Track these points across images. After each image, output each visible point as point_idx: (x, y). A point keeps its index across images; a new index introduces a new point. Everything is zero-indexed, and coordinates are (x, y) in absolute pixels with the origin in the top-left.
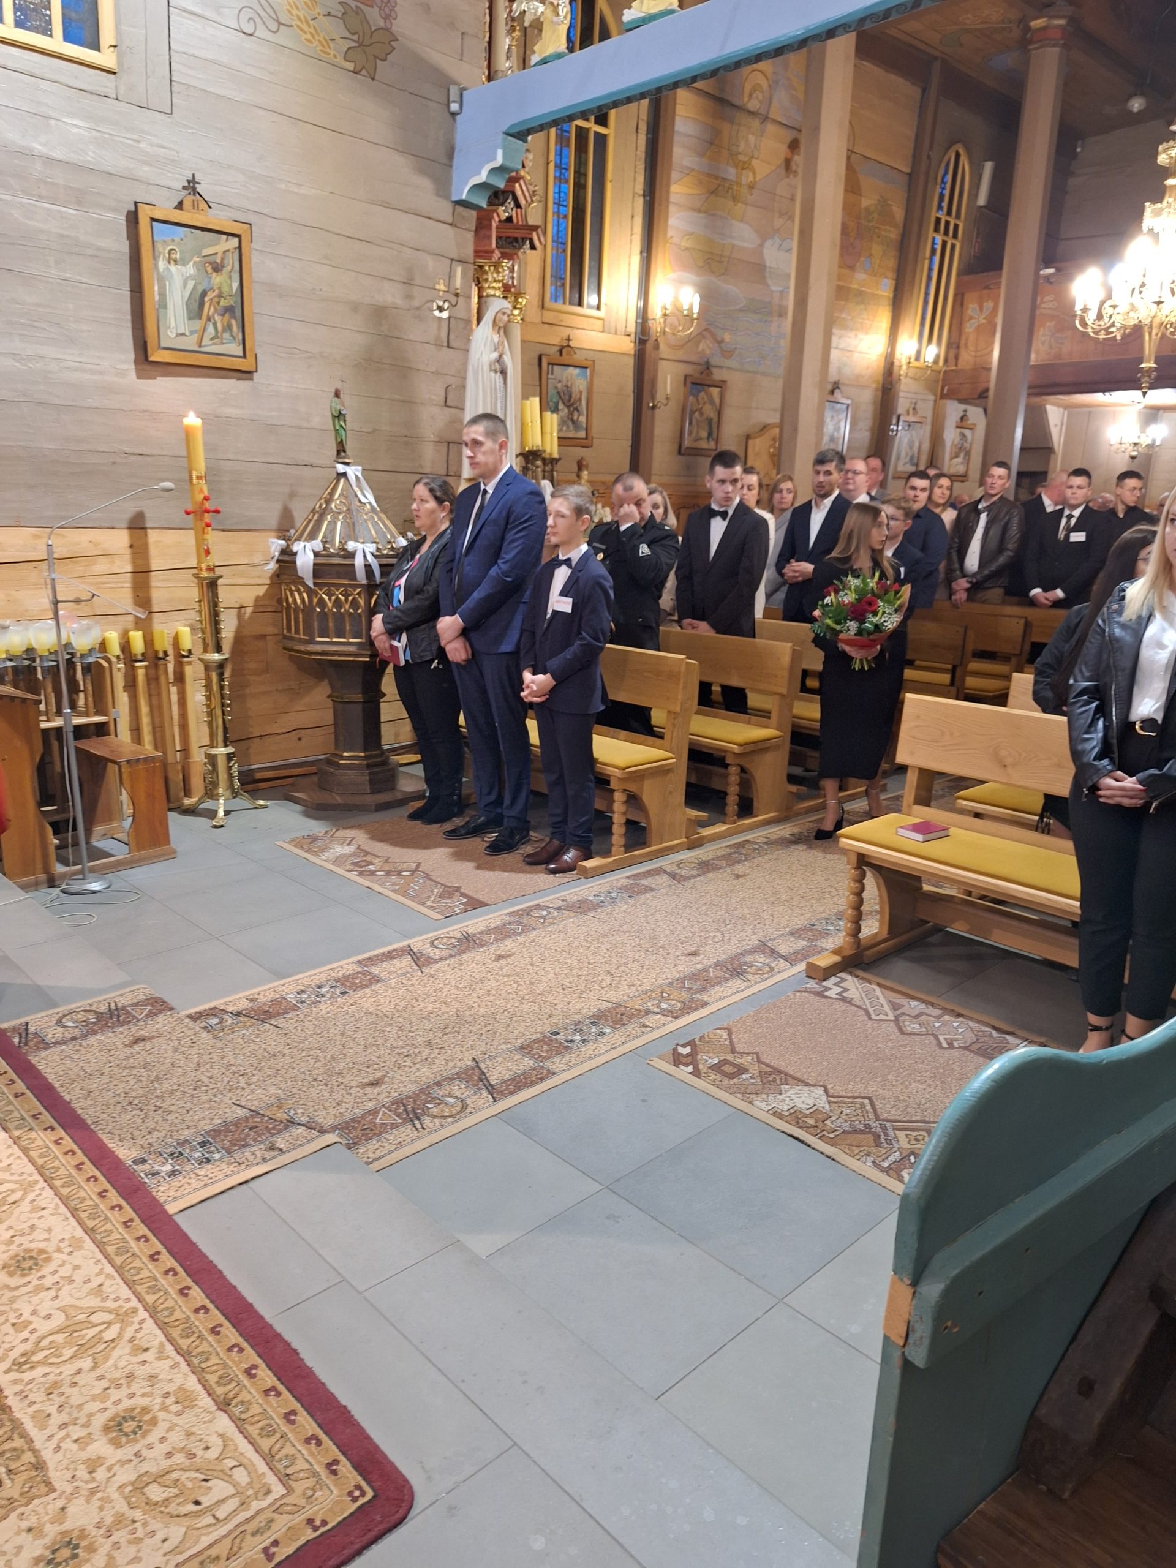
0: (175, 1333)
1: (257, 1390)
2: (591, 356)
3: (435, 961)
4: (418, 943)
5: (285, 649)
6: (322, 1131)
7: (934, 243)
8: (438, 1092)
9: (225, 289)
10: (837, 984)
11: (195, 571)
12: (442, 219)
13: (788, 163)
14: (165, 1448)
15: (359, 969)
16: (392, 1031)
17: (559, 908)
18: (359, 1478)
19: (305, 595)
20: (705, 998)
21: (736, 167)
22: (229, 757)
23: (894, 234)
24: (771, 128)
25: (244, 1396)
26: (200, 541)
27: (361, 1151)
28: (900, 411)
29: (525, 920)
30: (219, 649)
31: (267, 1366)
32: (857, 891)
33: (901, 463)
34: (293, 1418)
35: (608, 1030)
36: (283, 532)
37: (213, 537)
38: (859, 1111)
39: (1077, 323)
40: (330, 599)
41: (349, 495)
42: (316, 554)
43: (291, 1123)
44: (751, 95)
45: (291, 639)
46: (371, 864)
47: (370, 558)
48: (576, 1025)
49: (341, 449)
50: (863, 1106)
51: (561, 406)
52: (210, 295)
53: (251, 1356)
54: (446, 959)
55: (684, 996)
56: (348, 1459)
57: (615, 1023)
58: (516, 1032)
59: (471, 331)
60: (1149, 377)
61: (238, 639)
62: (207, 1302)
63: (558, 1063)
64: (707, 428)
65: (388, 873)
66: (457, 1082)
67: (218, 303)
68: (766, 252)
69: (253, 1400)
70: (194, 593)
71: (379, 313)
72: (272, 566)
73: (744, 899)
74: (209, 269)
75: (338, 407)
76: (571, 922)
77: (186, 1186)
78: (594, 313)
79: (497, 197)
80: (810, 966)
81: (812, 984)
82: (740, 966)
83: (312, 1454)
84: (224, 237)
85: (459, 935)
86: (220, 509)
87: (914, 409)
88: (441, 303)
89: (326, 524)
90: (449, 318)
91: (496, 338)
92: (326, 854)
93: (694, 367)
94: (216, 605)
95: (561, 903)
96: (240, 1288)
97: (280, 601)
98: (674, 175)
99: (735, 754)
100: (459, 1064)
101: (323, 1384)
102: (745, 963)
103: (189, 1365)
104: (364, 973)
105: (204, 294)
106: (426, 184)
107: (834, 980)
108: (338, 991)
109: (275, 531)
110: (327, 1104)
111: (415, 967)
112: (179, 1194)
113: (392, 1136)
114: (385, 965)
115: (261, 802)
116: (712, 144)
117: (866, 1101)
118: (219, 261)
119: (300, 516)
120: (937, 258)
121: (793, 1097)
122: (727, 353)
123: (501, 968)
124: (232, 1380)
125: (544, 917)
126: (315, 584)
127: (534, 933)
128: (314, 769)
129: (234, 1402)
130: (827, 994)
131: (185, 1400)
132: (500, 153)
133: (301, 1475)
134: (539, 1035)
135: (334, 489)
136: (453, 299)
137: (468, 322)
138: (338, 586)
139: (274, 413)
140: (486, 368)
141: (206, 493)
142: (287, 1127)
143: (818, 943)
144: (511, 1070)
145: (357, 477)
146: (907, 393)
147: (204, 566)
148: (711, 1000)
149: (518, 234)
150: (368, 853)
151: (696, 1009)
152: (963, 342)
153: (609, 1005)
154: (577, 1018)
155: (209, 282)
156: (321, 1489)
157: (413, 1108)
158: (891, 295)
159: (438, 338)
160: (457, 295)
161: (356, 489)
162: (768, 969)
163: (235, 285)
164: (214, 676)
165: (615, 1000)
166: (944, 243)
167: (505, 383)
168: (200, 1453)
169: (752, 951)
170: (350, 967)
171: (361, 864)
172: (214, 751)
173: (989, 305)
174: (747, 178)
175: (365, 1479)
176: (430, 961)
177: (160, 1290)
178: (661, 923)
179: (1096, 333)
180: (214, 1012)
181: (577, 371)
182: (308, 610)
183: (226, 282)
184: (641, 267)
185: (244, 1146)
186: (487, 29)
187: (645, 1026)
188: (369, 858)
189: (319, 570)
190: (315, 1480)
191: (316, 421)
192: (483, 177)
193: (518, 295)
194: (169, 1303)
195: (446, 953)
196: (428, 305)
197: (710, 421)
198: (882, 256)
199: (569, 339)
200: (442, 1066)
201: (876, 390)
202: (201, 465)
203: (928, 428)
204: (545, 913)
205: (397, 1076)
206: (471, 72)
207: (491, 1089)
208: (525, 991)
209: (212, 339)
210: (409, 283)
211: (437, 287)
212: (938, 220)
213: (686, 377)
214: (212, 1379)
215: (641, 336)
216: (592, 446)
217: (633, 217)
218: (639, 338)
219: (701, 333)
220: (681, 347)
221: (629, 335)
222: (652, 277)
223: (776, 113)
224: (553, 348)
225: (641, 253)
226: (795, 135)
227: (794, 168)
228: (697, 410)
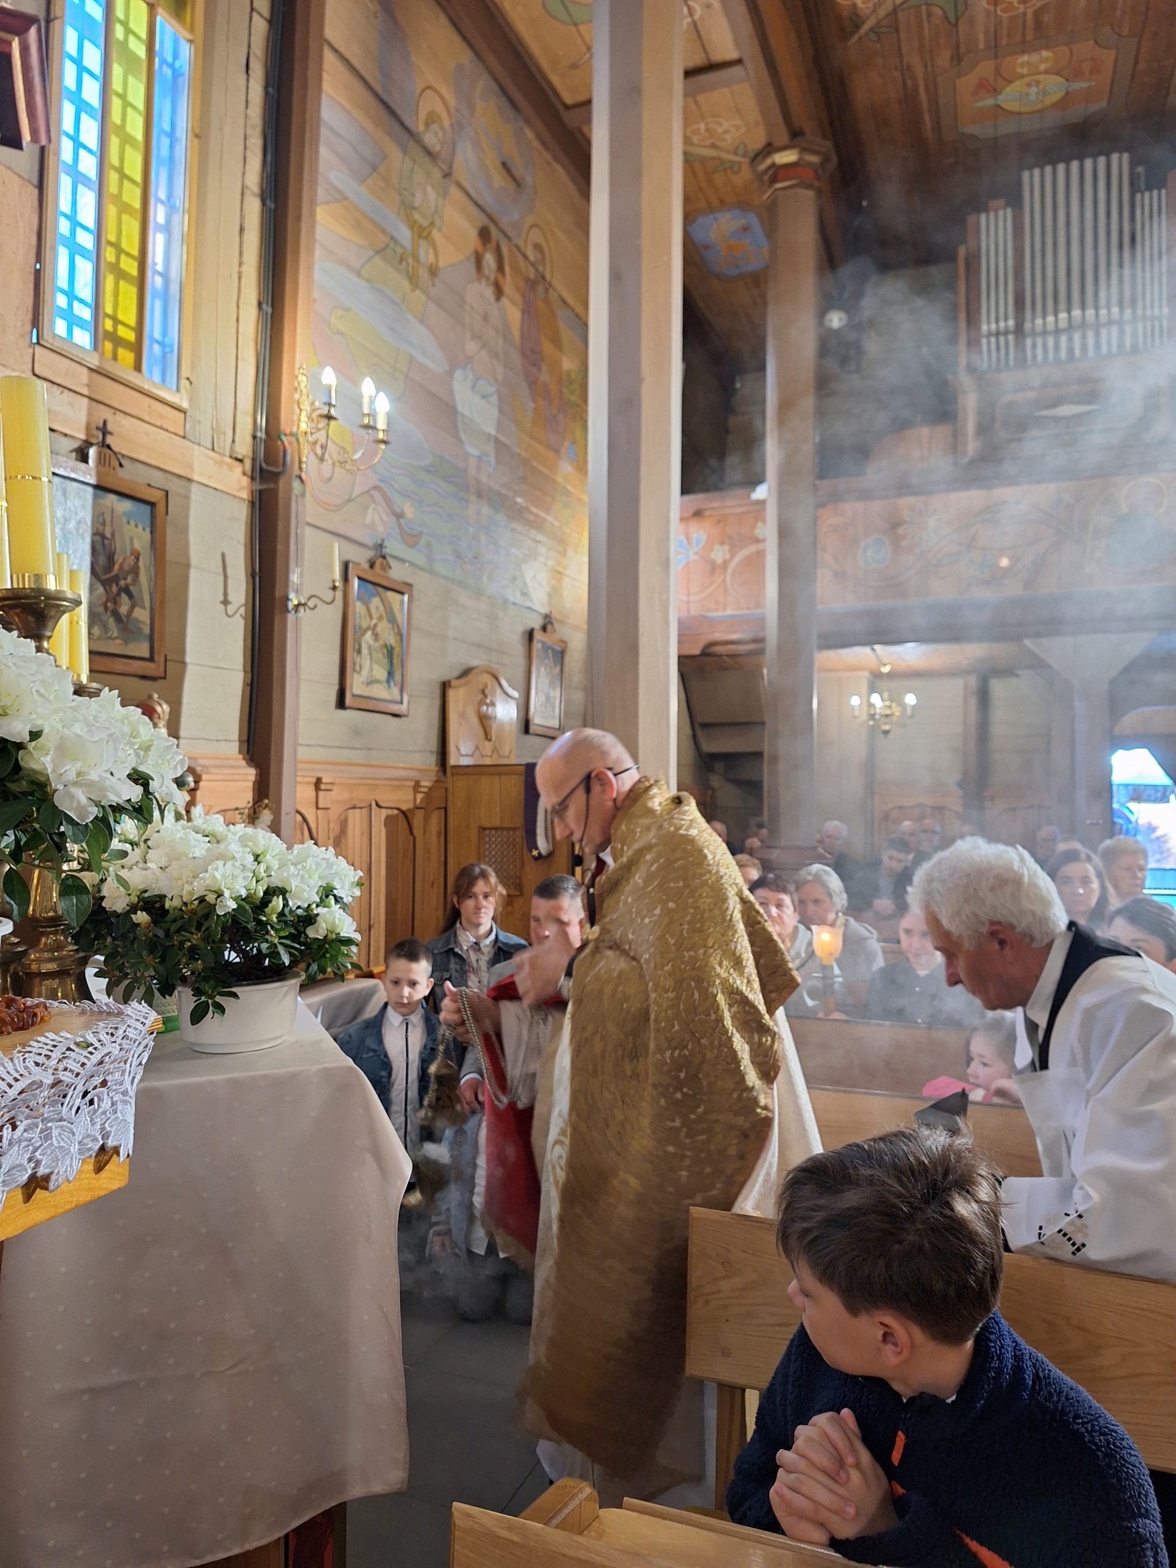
13: (478, 259)
64: (382, 664)
93: (361, 549)
116: (374, 168)
122: (409, 537)
184: (262, 331)
197: (390, 652)
215: (264, 466)
216: (164, 678)
217: (242, 230)
218: (261, 469)
219: (368, 492)
220: (338, 508)
221: (241, 461)
222: (286, 357)
223: (461, 173)
224: (64, 440)
225: (260, 304)
226: (485, 221)
227: (486, 271)
228: (368, 628)
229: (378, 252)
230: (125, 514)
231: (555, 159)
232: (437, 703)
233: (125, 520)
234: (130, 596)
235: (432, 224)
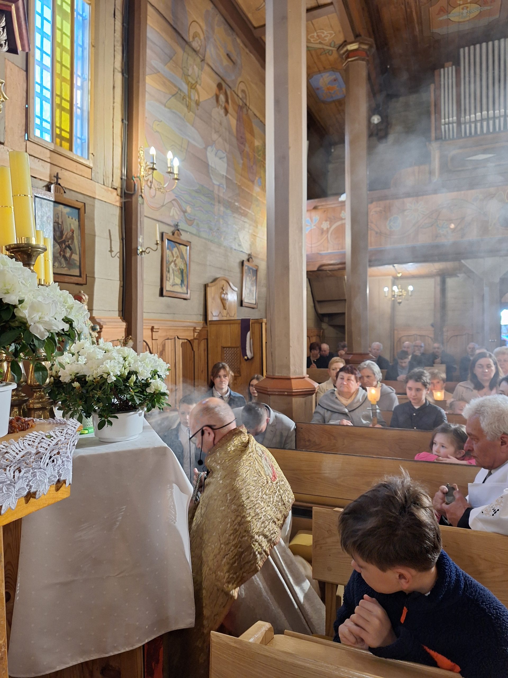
13: (217, 97)
64: (180, 276)
68: (208, 154)
93: (168, 227)
116: (171, 59)
122: (189, 222)
184: (124, 132)
197: (182, 272)
213: (162, 234)
215: (126, 191)
216: (86, 284)
217: (114, 87)
218: (125, 193)
219: (171, 202)
220: (158, 209)
221: (116, 189)
222: (134, 143)
223: (209, 59)
224: (40, 182)
225: (122, 120)
226: (220, 80)
227: (221, 103)
228: (172, 261)
229: (173, 96)
230: (67, 213)
231: (250, 52)
232: (203, 293)
233: (67, 216)
234: (71, 249)
235: (197, 82)
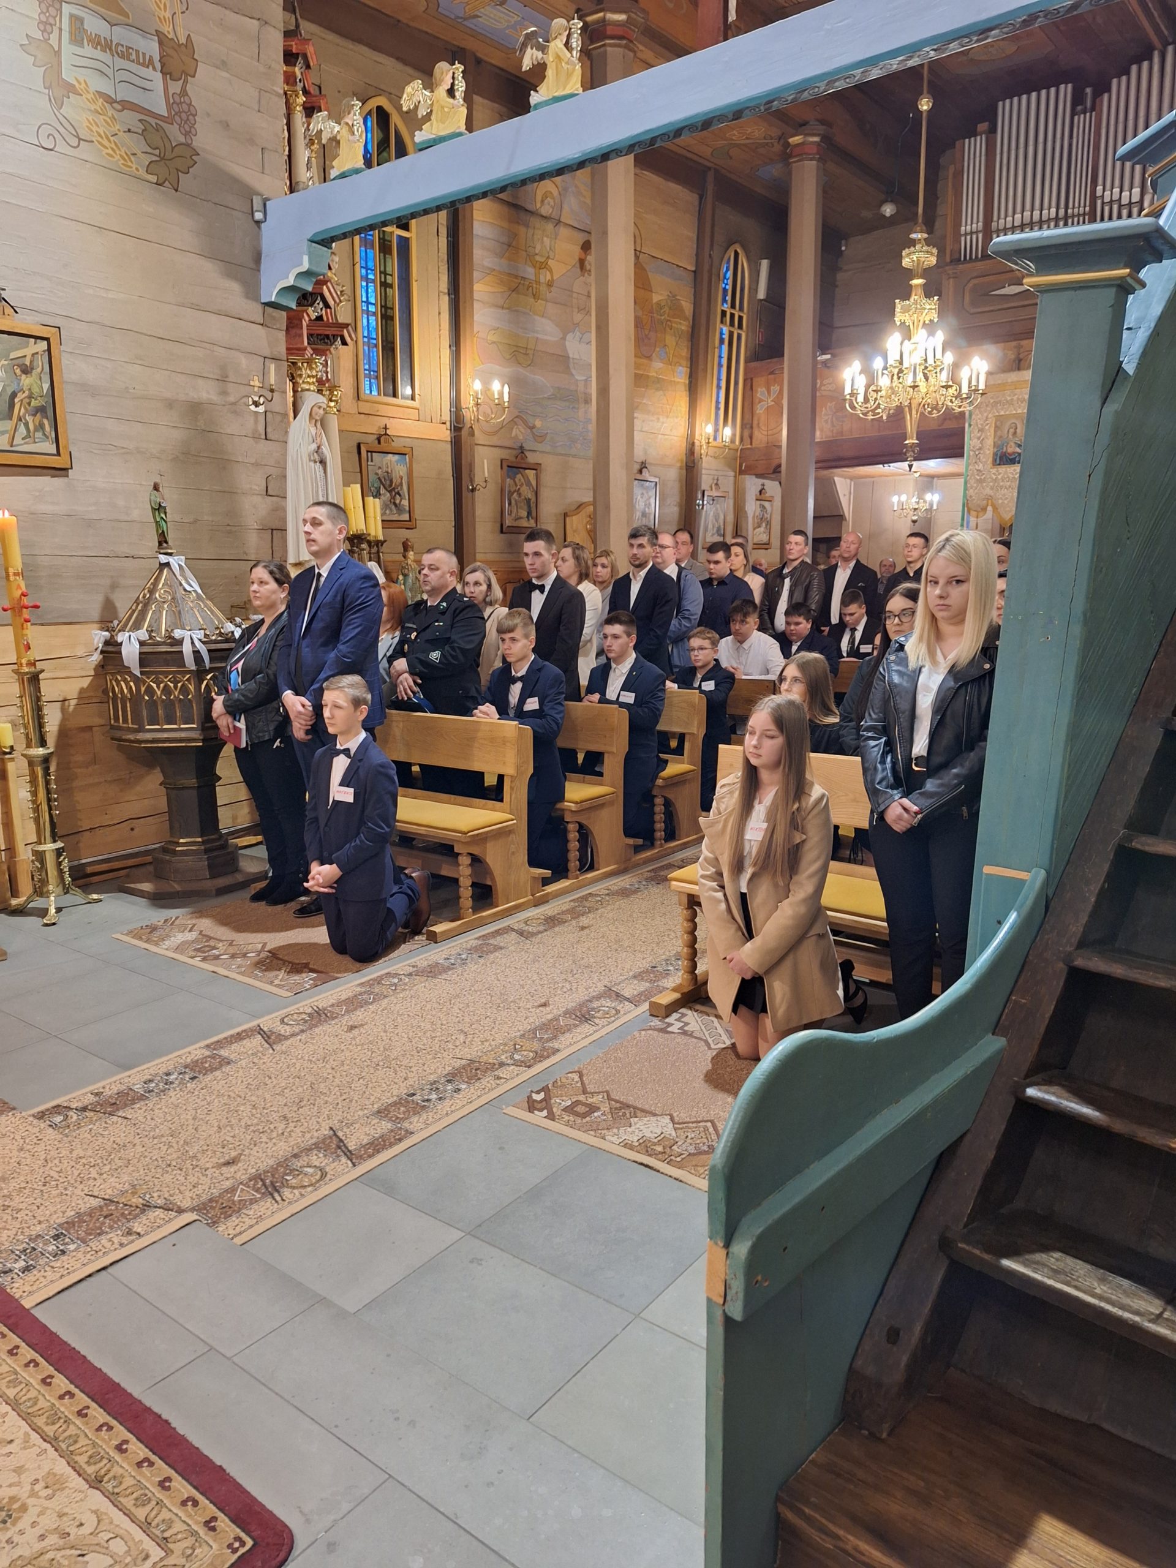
0: (40, 1422)
1: (129, 1464)
2: (408, 443)
3: (286, 1038)
4: (268, 1022)
5: (113, 739)
6: (180, 1211)
7: (721, 334)
8: (297, 1164)
9: (36, 390)
10: (678, 1020)
11: (15, 667)
12: (253, 320)
13: (582, 262)
14: (39, 1531)
15: (208, 1053)
16: (245, 1110)
17: (410, 974)
18: (238, 1530)
19: (132, 684)
20: (556, 1045)
21: (535, 267)
22: (59, 852)
23: (684, 326)
24: (563, 231)
25: (116, 1470)
26: (19, 637)
27: (220, 1229)
28: (703, 487)
29: (377, 989)
30: (43, 743)
31: (138, 1439)
32: (689, 930)
33: (709, 534)
34: (167, 1484)
35: (463, 1086)
36: (105, 623)
37: (32, 633)
38: (703, 1134)
39: (847, 405)
40: (158, 687)
41: (174, 584)
42: (142, 644)
43: (147, 1206)
44: (542, 202)
45: (119, 728)
46: (214, 948)
47: (198, 644)
48: (431, 1084)
49: (163, 540)
50: (706, 1129)
51: (383, 491)
52: (20, 396)
53: (121, 1432)
54: (298, 1034)
55: (536, 1046)
56: (225, 1515)
57: (470, 1078)
58: (372, 1098)
59: (289, 423)
60: (914, 452)
61: (63, 733)
62: (72, 1388)
63: (415, 1123)
64: (526, 507)
65: (233, 956)
66: (315, 1152)
67: (29, 404)
68: (567, 343)
69: (126, 1474)
70: (15, 689)
71: (195, 409)
72: (96, 657)
73: (589, 949)
74: (18, 371)
75: (158, 500)
76: (423, 987)
77: (42, 1279)
78: (410, 403)
79: (306, 299)
80: (653, 1005)
81: (656, 1022)
82: (588, 1012)
83: (190, 1516)
84: (32, 340)
85: (309, 1010)
86: (38, 604)
87: (717, 484)
88: (256, 399)
89: (151, 612)
90: (266, 412)
91: (313, 430)
92: (166, 943)
93: (510, 451)
94: (38, 699)
95: (412, 969)
96: (105, 1370)
97: (105, 692)
98: (476, 274)
99: (572, 811)
100: (316, 1134)
101: (197, 1448)
102: (593, 1009)
103: (56, 1450)
104: (213, 1057)
105: (14, 395)
106: (235, 287)
107: (675, 1016)
108: (187, 1077)
109: (97, 622)
110: (182, 1188)
111: (266, 1045)
112: (35, 1288)
113: (253, 1211)
114: (234, 1046)
115: (95, 896)
116: (509, 246)
117: (709, 1124)
118: (28, 364)
119: (123, 605)
120: (725, 347)
121: (642, 1128)
122: (540, 438)
123: (354, 1038)
124: (102, 1458)
125: (395, 985)
126: (141, 673)
127: (386, 1001)
128: (149, 859)
129: (106, 1479)
130: (669, 1029)
131: (54, 1484)
132: (306, 258)
133: (179, 1536)
134: (395, 1098)
135: (157, 579)
136: (269, 395)
137: (286, 415)
138: (166, 674)
139: (90, 508)
140: (305, 459)
141: (24, 589)
142: (143, 1211)
143: (660, 983)
144: (369, 1135)
145: (180, 566)
146: (709, 469)
147: (24, 661)
148: (561, 1047)
149: (329, 331)
150: (210, 938)
151: (548, 1057)
152: (755, 423)
153: (464, 1062)
154: (432, 1078)
155: (19, 384)
156: (200, 1546)
157: (272, 1183)
158: (687, 382)
159: (256, 430)
160: (272, 391)
161: (180, 578)
162: (614, 1012)
163: (46, 386)
164: (39, 771)
165: (469, 1057)
166: (731, 334)
167: (325, 472)
168: (73, 1531)
169: (599, 997)
170: (198, 1052)
171: (205, 949)
172: (41, 848)
173: (775, 388)
174: (545, 277)
175: (243, 1530)
176: (281, 1038)
177: (21, 1383)
178: (511, 980)
179: (865, 414)
180: (57, 1109)
181: (397, 457)
182: (136, 699)
183: (35, 383)
184: (451, 360)
185: (99, 1234)
186: (286, 144)
187: (499, 1078)
188: (212, 943)
189: (145, 659)
190: (194, 1539)
191: (135, 514)
192: (290, 281)
193: (331, 390)
194: (33, 1394)
195: (297, 1029)
196: (244, 400)
197: (528, 502)
198: (676, 345)
199: (386, 428)
200: (298, 1138)
201: (681, 468)
202: (17, 563)
203: (731, 502)
204: (396, 980)
205: (254, 1152)
206: (272, 183)
207: (349, 1155)
208: (380, 1058)
209: (23, 439)
210: (223, 380)
211: (252, 383)
212: (724, 313)
213: (502, 461)
214: (82, 1460)
215: (456, 424)
216: (416, 528)
218: (454, 426)
219: (512, 420)
220: (496, 433)
221: (445, 424)
223: (567, 218)
224: (371, 436)
225: (450, 347)
226: (586, 238)
227: (588, 267)
228: (515, 491)
229: (513, 291)
234: (399, 495)
235: (548, 258)
